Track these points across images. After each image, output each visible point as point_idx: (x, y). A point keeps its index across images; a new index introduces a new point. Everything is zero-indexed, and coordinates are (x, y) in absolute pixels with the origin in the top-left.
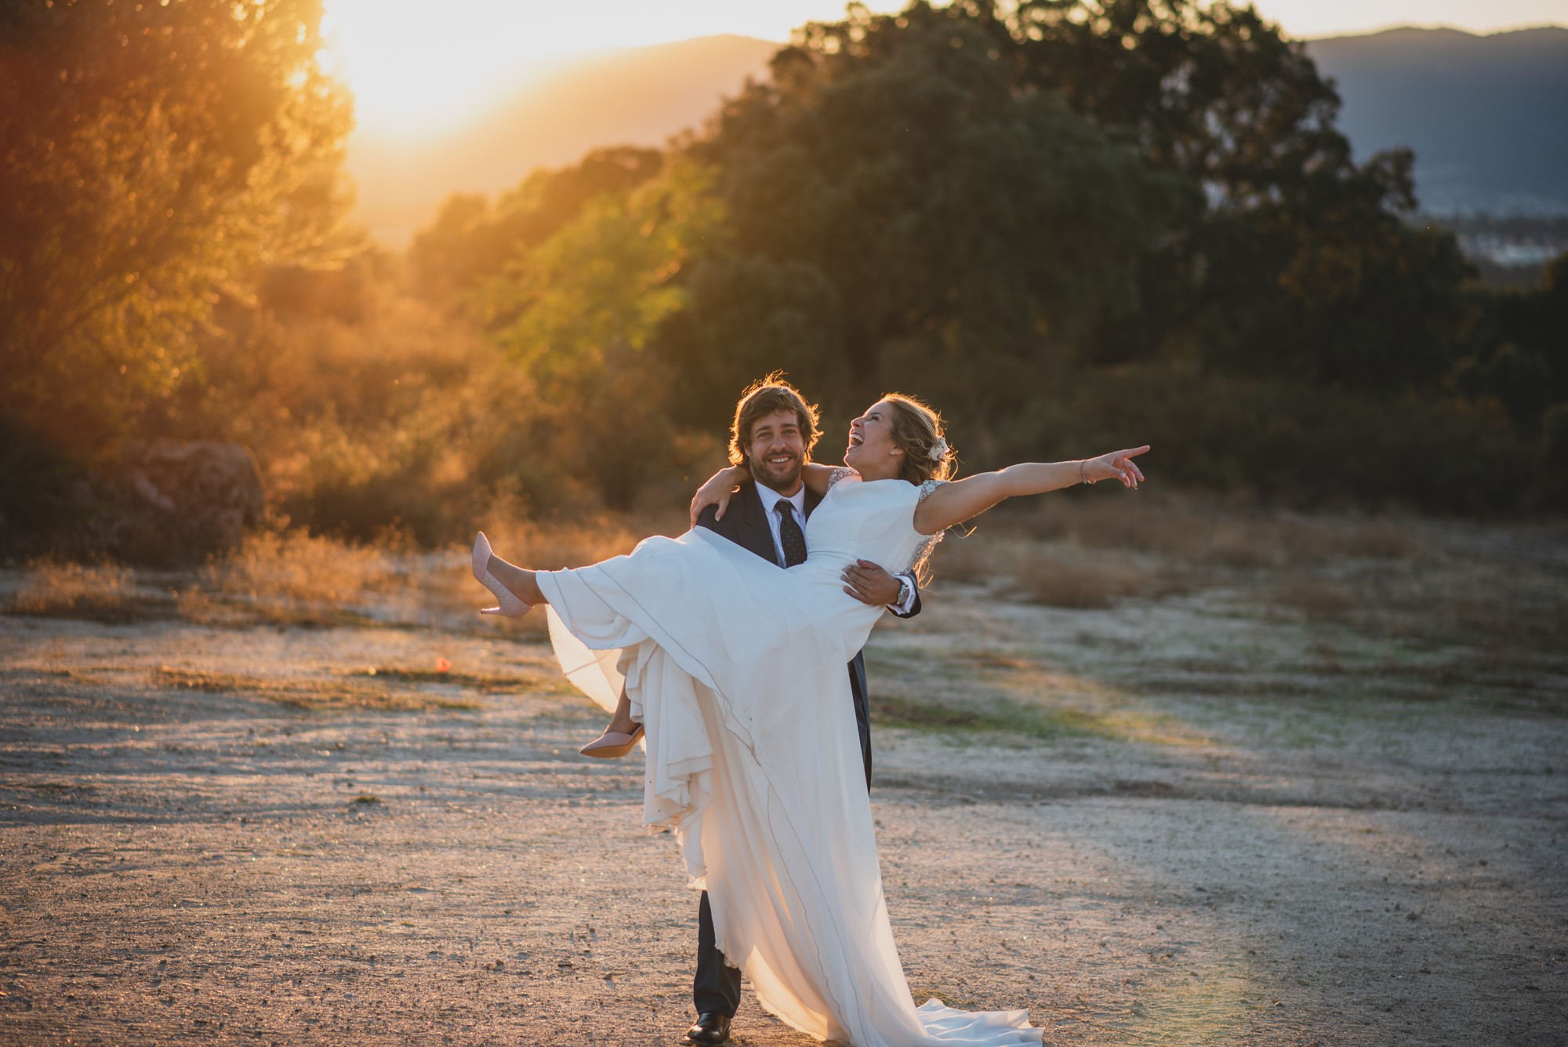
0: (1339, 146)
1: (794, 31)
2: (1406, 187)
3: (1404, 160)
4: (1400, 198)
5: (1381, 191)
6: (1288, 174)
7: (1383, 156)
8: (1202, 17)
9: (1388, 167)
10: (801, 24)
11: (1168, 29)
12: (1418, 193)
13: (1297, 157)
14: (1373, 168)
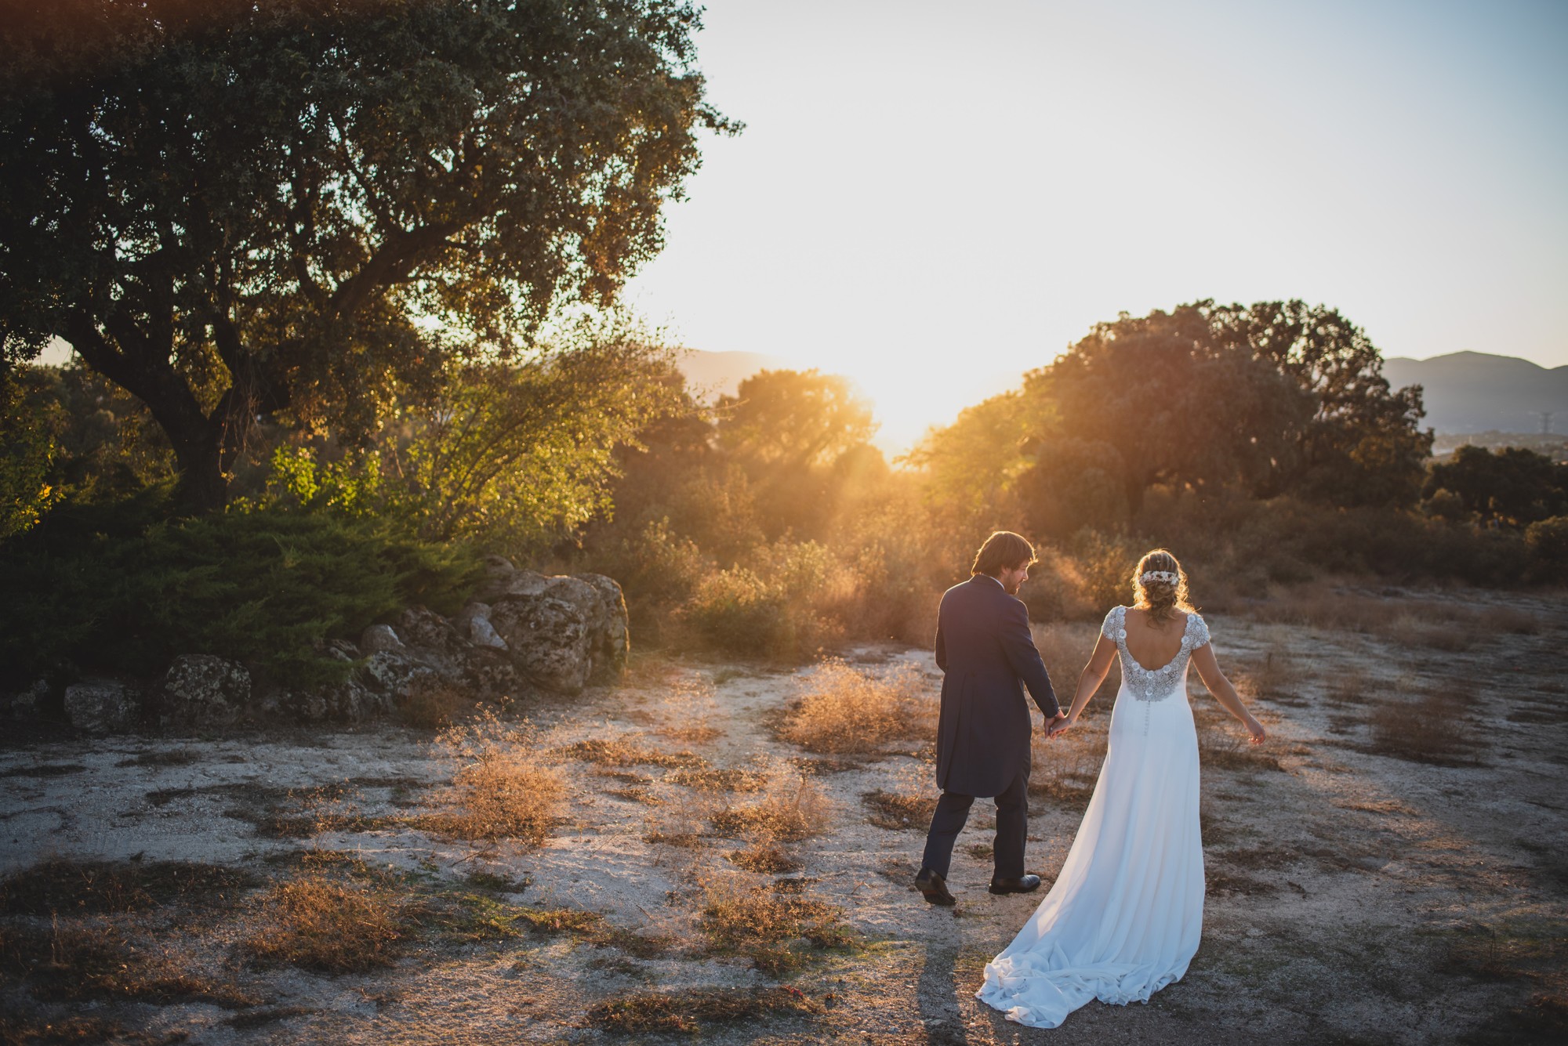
0: (1385, 383)
1: (1092, 328)
2: (1419, 405)
3: (1417, 390)
4: (1416, 411)
5: (1406, 407)
6: (1357, 398)
7: (1406, 389)
8: (1311, 316)
9: (1410, 395)
10: (1095, 324)
11: (1290, 322)
12: (1425, 408)
13: (1361, 389)
14: (1401, 395)
